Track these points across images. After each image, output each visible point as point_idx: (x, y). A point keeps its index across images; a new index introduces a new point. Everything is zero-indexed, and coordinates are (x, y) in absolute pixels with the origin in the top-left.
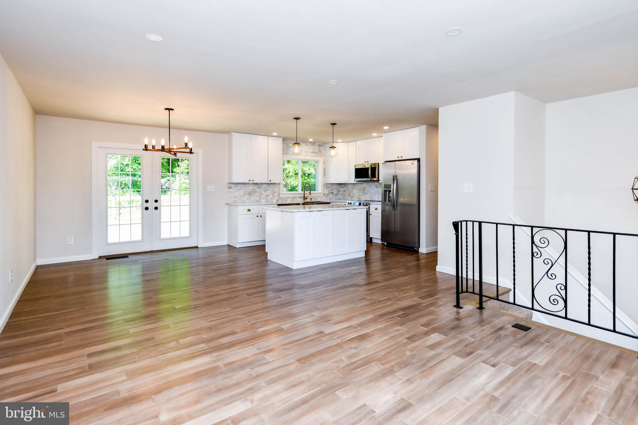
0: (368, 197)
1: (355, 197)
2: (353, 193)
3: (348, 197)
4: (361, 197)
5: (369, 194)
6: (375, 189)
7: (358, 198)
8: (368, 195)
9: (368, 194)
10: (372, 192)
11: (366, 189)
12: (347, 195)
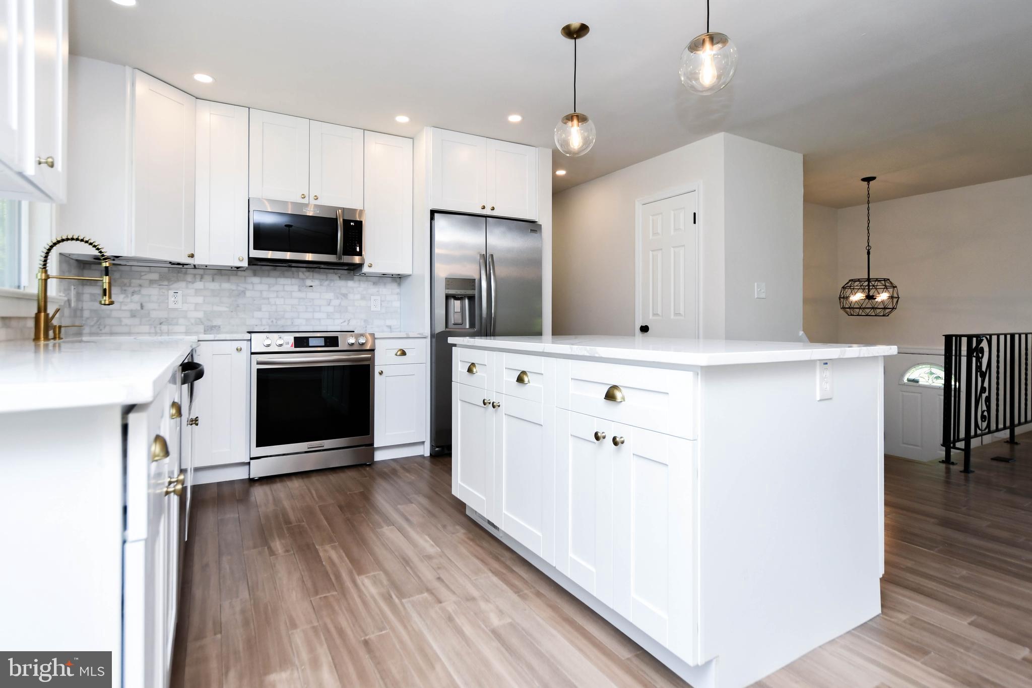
0: (261, 319)
1: (181, 321)
2: (171, 305)
3: (127, 321)
4: (217, 322)
5: (264, 308)
6: (295, 294)
7: (202, 323)
8: (258, 314)
9: (260, 310)
10: (279, 301)
11: (248, 294)
12: (128, 314)
